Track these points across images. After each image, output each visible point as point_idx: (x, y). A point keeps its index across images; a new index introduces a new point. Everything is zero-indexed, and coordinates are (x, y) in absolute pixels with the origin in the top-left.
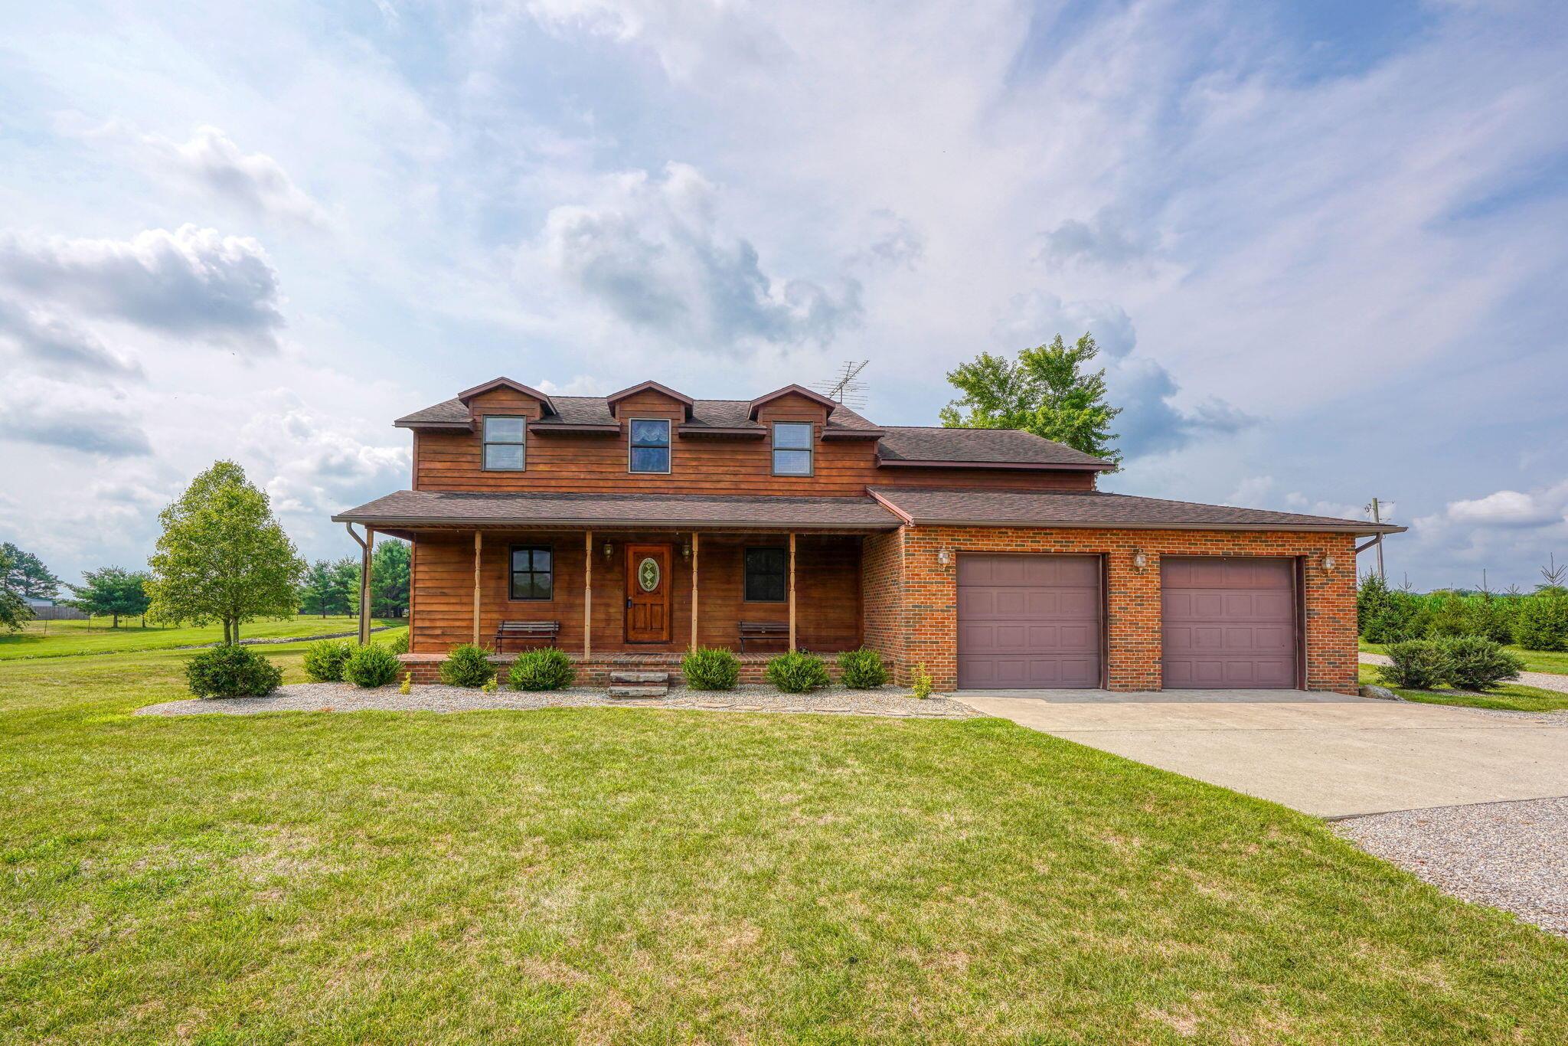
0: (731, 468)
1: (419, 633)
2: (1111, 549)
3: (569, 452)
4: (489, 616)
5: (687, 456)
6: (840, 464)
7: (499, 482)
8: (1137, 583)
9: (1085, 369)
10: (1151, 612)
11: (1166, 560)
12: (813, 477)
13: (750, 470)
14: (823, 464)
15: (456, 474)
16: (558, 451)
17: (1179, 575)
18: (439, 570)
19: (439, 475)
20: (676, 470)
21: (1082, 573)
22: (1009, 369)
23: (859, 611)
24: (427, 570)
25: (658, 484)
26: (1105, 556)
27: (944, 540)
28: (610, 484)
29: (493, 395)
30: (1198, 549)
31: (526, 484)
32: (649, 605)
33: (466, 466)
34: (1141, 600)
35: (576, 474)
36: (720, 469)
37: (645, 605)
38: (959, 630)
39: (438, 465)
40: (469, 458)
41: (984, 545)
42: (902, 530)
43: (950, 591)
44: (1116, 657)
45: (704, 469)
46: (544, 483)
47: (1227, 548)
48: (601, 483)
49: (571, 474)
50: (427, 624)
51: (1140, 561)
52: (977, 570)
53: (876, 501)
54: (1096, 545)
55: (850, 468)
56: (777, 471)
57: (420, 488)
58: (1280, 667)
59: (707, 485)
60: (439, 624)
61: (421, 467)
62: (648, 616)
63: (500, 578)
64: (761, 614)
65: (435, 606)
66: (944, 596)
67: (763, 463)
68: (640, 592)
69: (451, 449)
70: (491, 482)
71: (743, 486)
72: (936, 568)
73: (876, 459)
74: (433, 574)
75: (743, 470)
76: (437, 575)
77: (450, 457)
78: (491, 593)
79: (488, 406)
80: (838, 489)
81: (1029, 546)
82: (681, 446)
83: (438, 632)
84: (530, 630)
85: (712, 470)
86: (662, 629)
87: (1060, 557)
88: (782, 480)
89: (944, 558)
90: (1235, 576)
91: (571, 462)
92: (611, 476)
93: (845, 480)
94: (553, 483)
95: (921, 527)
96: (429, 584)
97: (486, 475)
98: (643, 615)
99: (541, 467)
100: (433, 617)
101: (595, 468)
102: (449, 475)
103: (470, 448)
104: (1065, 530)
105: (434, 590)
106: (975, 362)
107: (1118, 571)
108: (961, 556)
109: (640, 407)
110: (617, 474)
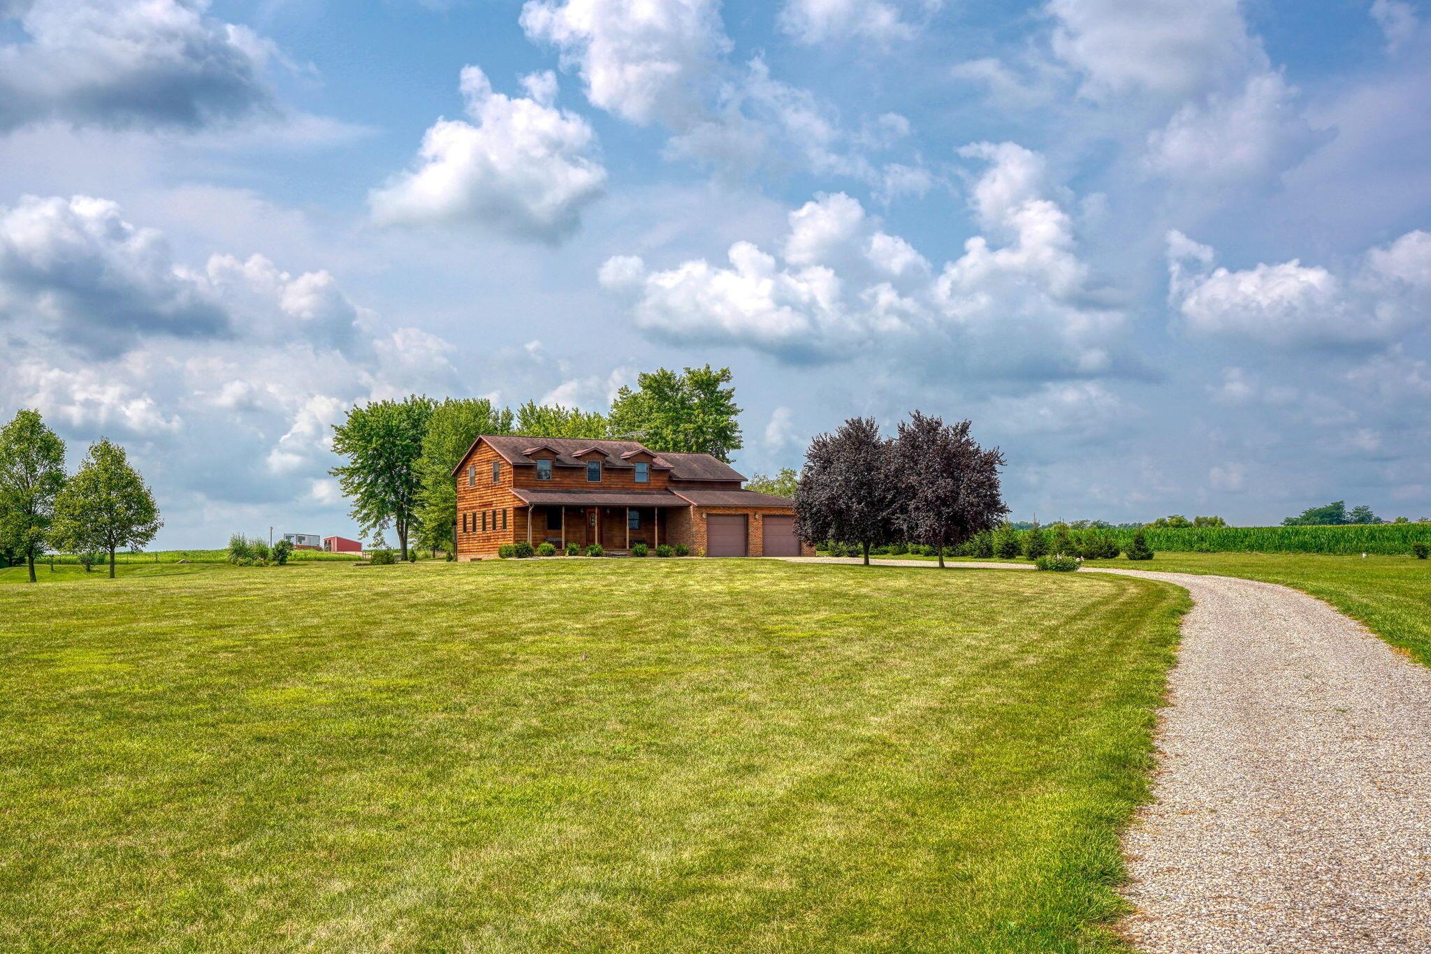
0: (622, 481)
2: (749, 513)
3: (567, 473)
4: (540, 536)
5: (607, 476)
6: (656, 480)
7: (542, 485)
8: (756, 523)
9: (723, 386)
10: (760, 532)
11: (764, 516)
12: (649, 484)
13: (627, 482)
14: (652, 479)
15: (528, 482)
16: (563, 474)
17: (768, 520)
18: (523, 520)
19: (522, 483)
20: (603, 481)
21: (741, 520)
22: (677, 378)
23: (665, 534)
24: (518, 519)
25: (597, 488)
26: (747, 515)
27: (704, 510)
28: (580, 488)
29: (541, 453)
30: (773, 513)
31: (552, 486)
33: (531, 479)
34: (757, 529)
35: (569, 483)
36: (615, 480)
37: (592, 532)
38: (708, 538)
39: (522, 479)
40: (534, 476)
41: (714, 512)
42: (691, 507)
43: (705, 526)
44: (751, 547)
45: (612, 482)
46: (558, 486)
47: (780, 512)
48: (576, 487)
49: (567, 482)
50: (519, 539)
51: (757, 516)
52: (712, 519)
53: (674, 494)
54: (745, 512)
55: (660, 481)
56: (636, 482)
57: (516, 488)
58: (795, 549)
59: (614, 488)
61: (516, 480)
62: (594, 536)
63: (544, 521)
64: (632, 534)
65: (521, 530)
66: (704, 528)
67: (632, 479)
68: (591, 527)
69: (526, 473)
70: (540, 485)
71: (625, 489)
72: (702, 519)
73: (670, 477)
75: (625, 482)
76: (522, 522)
77: (525, 477)
78: (541, 527)
79: (539, 456)
80: (658, 490)
81: (727, 512)
82: (604, 472)
84: (554, 541)
87: (735, 515)
88: (638, 486)
89: (704, 516)
90: (784, 521)
91: (567, 477)
92: (581, 483)
93: (660, 486)
94: (561, 486)
95: (699, 507)
96: (519, 524)
97: (538, 482)
98: (592, 535)
99: (557, 479)
100: (521, 536)
101: (574, 481)
102: (526, 483)
103: (535, 473)
104: (737, 507)
105: (521, 526)
106: (656, 374)
107: (751, 520)
108: (708, 515)
109: (592, 458)
110: (583, 482)
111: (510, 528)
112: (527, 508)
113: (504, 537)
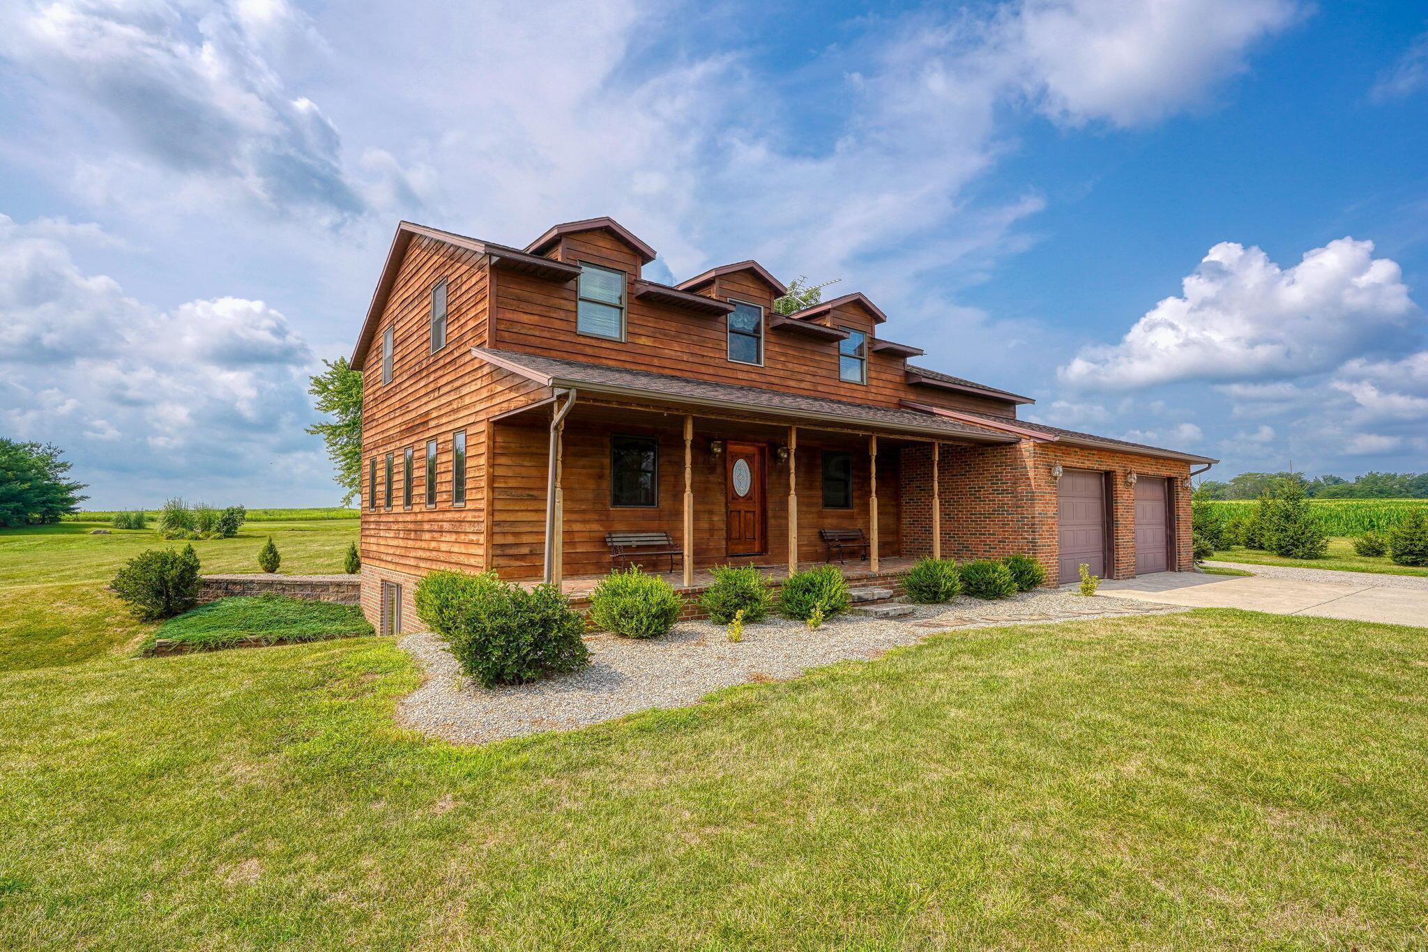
0: (811, 369)
1: (499, 552)
2: (1115, 467)
3: (672, 326)
4: (588, 527)
5: (777, 349)
6: (884, 376)
7: (597, 352)
8: (1127, 495)
10: (1131, 517)
11: (1137, 477)
12: (861, 386)
13: (824, 373)
14: (873, 375)
15: (546, 334)
16: (661, 325)
17: (1141, 490)
18: (526, 463)
19: (523, 331)
20: (770, 363)
23: (898, 517)
24: (510, 462)
25: (753, 376)
26: (1113, 473)
27: (1052, 456)
28: (711, 371)
29: (589, 237)
30: (1147, 469)
31: (628, 359)
32: (743, 513)
33: (558, 324)
34: (1127, 508)
35: (679, 354)
36: (802, 367)
37: (739, 512)
38: (1057, 535)
39: (526, 318)
40: (562, 315)
41: (1069, 461)
42: (1025, 445)
43: (1055, 500)
44: (1120, 553)
45: (790, 366)
46: (647, 360)
47: (1154, 470)
48: (703, 369)
49: (673, 353)
50: (510, 540)
54: (1106, 464)
56: (843, 377)
57: (499, 345)
58: (1161, 557)
59: (792, 383)
60: (526, 539)
61: (500, 316)
62: (742, 525)
63: (601, 477)
64: (834, 521)
65: (519, 514)
66: (1052, 504)
67: (833, 367)
68: (736, 497)
69: (538, 297)
70: (589, 351)
71: (820, 388)
73: (907, 376)
74: (517, 469)
75: (820, 372)
76: (524, 471)
77: (537, 309)
78: (590, 496)
79: (583, 249)
80: (883, 400)
81: (1086, 463)
82: (772, 339)
83: (525, 550)
84: (634, 544)
85: (797, 368)
86: (754, 538)
88: (846, 386)
89: (1057, 472)
91: (674, 339)
92: (712, 362)
93: (888, 392)
94: (656, 362)
95: (1044, 447)
96: (512, 483)
97: (582, 340)
98: (737, 523)
99: (643, 341)
100: (517, 530)
101: (696, 350)
102: (537, 333)
103: (563, 302)
104: (1101, 452)
105: (519, 492)
107: (1119, 486)
109: (736, 287)
110: (717, 361)
111: (478, 497)
112: (546, 411)
113: (457, 528)
